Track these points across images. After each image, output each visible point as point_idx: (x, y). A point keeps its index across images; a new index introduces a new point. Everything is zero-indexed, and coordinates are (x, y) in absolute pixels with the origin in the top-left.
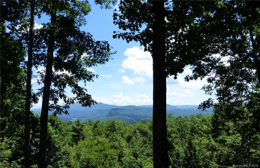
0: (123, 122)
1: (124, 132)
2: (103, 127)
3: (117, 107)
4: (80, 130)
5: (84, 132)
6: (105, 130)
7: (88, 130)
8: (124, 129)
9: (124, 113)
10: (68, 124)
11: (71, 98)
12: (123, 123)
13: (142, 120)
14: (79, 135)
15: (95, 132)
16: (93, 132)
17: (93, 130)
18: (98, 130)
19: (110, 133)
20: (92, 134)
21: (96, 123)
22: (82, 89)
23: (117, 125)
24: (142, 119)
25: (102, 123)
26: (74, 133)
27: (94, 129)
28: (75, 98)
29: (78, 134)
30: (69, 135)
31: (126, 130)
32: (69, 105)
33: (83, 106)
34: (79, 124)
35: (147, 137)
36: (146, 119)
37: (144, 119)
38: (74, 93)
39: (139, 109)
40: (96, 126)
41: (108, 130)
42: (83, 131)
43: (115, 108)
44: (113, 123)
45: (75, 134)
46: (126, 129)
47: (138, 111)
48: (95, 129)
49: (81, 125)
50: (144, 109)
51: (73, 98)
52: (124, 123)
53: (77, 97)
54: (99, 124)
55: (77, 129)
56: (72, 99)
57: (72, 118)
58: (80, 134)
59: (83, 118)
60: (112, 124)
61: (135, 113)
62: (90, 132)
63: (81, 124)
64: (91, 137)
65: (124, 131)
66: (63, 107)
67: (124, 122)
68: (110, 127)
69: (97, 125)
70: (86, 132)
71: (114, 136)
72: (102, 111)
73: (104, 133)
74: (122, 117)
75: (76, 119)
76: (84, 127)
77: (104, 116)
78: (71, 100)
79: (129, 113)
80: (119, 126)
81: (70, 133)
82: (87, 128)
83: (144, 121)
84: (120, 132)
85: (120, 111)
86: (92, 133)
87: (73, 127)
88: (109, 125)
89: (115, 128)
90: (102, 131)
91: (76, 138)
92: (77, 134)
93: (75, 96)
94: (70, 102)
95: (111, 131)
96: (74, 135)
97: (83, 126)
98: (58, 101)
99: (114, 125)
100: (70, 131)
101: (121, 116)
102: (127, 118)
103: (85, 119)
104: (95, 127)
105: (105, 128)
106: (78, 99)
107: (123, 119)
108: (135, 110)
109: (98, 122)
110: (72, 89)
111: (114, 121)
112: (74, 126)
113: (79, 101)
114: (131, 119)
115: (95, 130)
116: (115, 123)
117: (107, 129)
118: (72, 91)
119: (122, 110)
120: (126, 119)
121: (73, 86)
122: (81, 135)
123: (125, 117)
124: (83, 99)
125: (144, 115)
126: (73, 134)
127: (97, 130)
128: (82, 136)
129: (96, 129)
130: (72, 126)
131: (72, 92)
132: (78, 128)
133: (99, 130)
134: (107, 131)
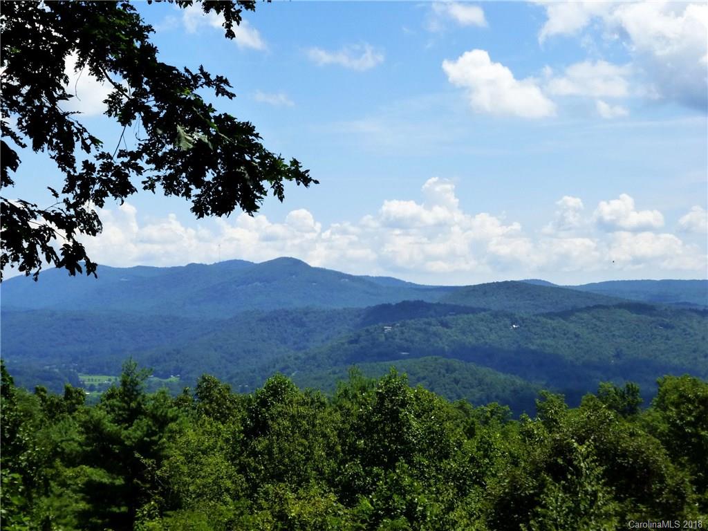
0: (461, 407)
1: (472, 470)
2: (315, 434)
3: (413, 297)
4: (144, 447)
5: (175, 468)
6: (331, 452)
7: (204, 452)
8: (470, 445)
9: (470, 340)
10: (53, 410)
11: (109, 156)
12: (462, 414)
13: (608, 393)
14: (137, 487)
15: (256, 470)
16: (242, 469)
17: (239, 451)
18: (275, 450)
19: (369, 473)
20: (228, 483)
21: (263, 403)
22: (191, 81)
23: (418, 416)
24: (609, 386)
25: (304, 404)
26: (101, 472)
27: (244, 444)
28: (135, 150)
29: (128, 480)
30: (63, 484)
31: (486, 456)
32: (97, 209)
33: (199, 210)
34: (133, 405)
35: (653, 505)
36: (637, 386)
37: (622, 387)
38: (126, 119)
39: (580, 310)
40: (258, 427)
41: (353, 451)
42: (165, 462)
43: (394, 300)
44: (387, 404)
45: (105, 480)
46: (486, 448)
47: (572, 327)
48: (254, 443)
49: (154, 417)
50: (621, 306)
51: (122, 154)
52: (466, 412)
53: (146, 149)
54: (279, 407)
55: (121, 443)
56: (117, 162)
57: (79, 371)
58: (144, 481)
59: (156, 375)
60: (379, 408)
61: (549, 341)
62: (218, 464)
63: (149, 406)
64: (225, 503)
65: (472, 460)
66: (47, 216)
67: (468, 406)
68: (366, 428)
69: (265, 419)
70: (185, 469)
71: (402, 492)
72: (302, 325)
73: (321, 473)
74: (449, 369)
75: (104, 379)
76: (171, 431)
77: (314, 358)
78: (106, 167)
79: (501, 337)
80: (437, 427)
81: (69, 472)
82: (190, 434)
83: (623, 397)
84: (438, 470)
85: (433, 321)
86: (230, 477)
87: (93, 429)
88: (360, 417)
89: (400, 439)
90: (307, 459)
91: (115, 509)
92: (119, 481)
93: (136, 134)
94: (97, 187)
95: (370, 459)
96: (101, 486)
97: (162, 422)
98: (14, 166)
99: (394, 416)
100: (71, 461)
101: (442, 360)
102: (488, 380)
103: (173, 379)
104: (251, 433)
105: (325, 436)
106: (159, 163)
107: (456, 382)
108: (550, 315)
109: (276, 391)
110: (113, 90)
111: (395, 383)
112: (99, 421)
113: (165, 172)
114: (519, 382)
115: (254, 454)
116: (403, 404)
117: (343, 444)
118: (113, 101)
119: (449, 318)
120: (480, 382)
121: (115, 67)
122: (154, 487)
123: (472, 365)
124: (197, 161)
125: (618, 356)
126: (96, 478)
127: (270, 453)
128: (161, 494)
129: (260, 444)
130: (84, 418)
131: (109, 113)
132: (133, 433)
133: (281, 450)
134: (343, 462)
